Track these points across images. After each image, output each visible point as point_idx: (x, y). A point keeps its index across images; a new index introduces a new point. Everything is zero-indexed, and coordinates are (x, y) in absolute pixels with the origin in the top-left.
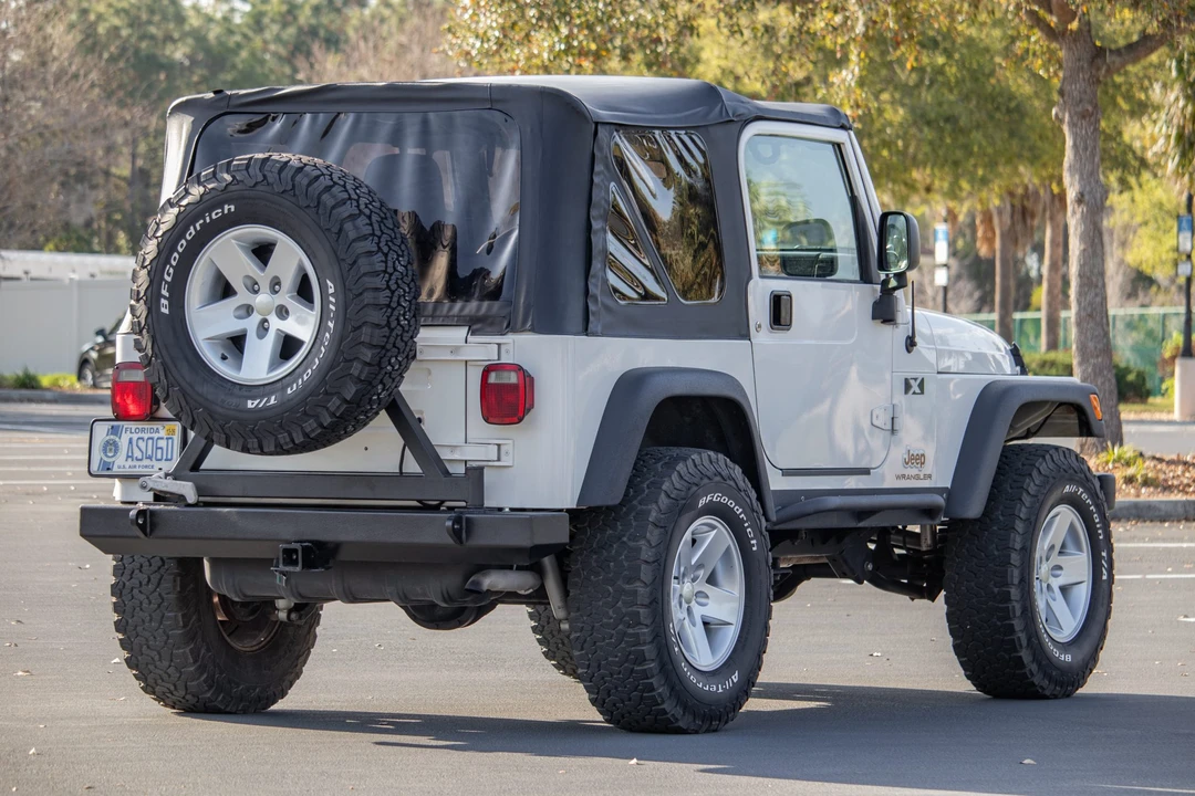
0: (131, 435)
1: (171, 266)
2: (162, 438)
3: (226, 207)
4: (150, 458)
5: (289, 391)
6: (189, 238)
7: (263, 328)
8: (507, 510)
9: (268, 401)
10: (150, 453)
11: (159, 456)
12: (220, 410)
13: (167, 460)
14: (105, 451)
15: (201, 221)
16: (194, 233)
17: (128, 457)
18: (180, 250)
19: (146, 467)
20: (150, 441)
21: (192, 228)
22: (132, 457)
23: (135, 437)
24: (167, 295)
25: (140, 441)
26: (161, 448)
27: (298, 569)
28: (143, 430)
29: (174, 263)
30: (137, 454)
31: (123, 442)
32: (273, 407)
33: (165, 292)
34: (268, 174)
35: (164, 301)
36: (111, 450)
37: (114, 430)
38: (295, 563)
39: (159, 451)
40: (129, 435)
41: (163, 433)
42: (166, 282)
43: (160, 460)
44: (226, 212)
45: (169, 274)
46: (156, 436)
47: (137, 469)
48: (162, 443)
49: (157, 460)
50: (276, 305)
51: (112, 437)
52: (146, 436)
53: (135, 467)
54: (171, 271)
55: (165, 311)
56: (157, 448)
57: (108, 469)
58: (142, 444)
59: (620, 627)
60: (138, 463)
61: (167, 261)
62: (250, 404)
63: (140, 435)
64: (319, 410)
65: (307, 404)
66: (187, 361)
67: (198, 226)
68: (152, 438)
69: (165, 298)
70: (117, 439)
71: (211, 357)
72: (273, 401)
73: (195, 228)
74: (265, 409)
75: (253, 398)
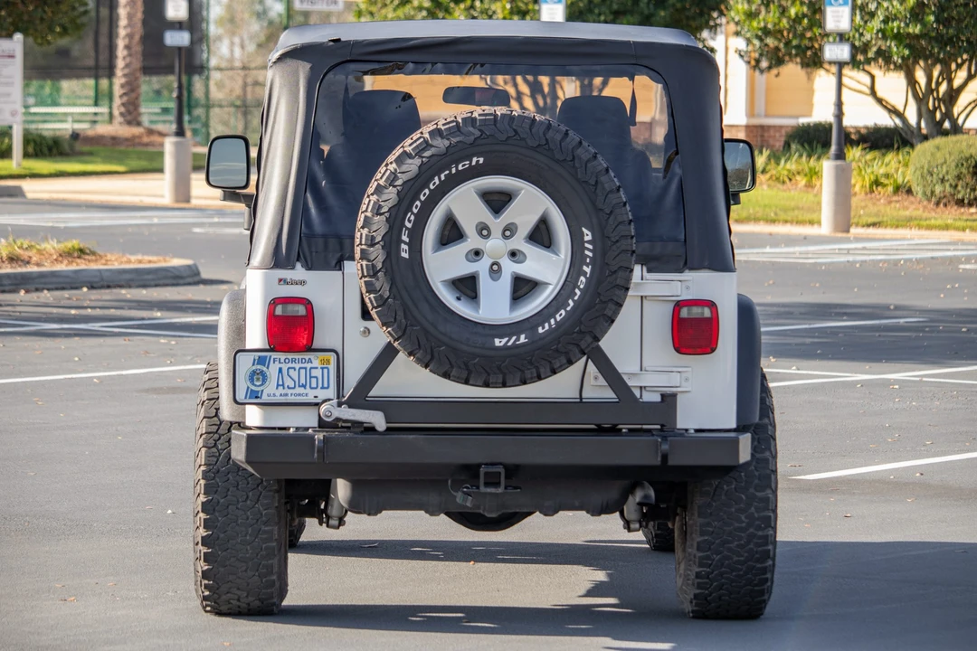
0: (281, 365)
1: (413, 213)
2: (317, 368)
3: (475, 160)
4: (304, 386)
5: (540, 330)
6: (432, 187)
7: (495, 271)
8: (692, 431)
9: (518, 339)
10: (303, 381)
11: (314, 385)
12: (465, 348)
13: (323, 388)
14: (252, 380)
15: (447, 172)
16: (437, 183)
17: (278, 385)
18: (422, 198)
19: (299, 395)
20: (303, 371)
21: (436, 178)
22: (283, 385)
23: (283, 366)
24: (407, 240)
25: (291, 371)
26: (316, 377)
27: (500, 490)
28: (293, 361)
29: (415, 211)
30: (289, 382)
31: (273, 371)
32: (523, 345)
33: (405, 238)
34: (519, 130)
35: (404, 247)
36: (258, 379)
37: (261, 361)
38: (497, 484)
39: (314, 380)
40: (278, 365)
41: (316, 363)
42: (407, 228)
43: (316, 388)
44: (474, 163)
45: (410, 221)
46: (309, 366)
47: (289, 397)
48: (317, 373)
49: (311, 388)
50: (508, 250)
51: (259, 367)
52: (297, 366)
53: (286, 395)
54: (412, 218)
55: (405, 255)
56: (311, 377)
57: (257, 397)
58: (294, 374)
59: (751, 530)
60: (290, 392)
61: (409, 209)
62: (498, 342)
63: (290, 365)
64: (571, 347)
65: (559, 343)
66: (427, 301)
67: (443, 177)
68: (306, 368)
69: (405, 243)
70: (265, 369)
71: (448, 297)
72: (523, 339)
73: (440, 179)
74: (515, 346)
75: (501, 337)
